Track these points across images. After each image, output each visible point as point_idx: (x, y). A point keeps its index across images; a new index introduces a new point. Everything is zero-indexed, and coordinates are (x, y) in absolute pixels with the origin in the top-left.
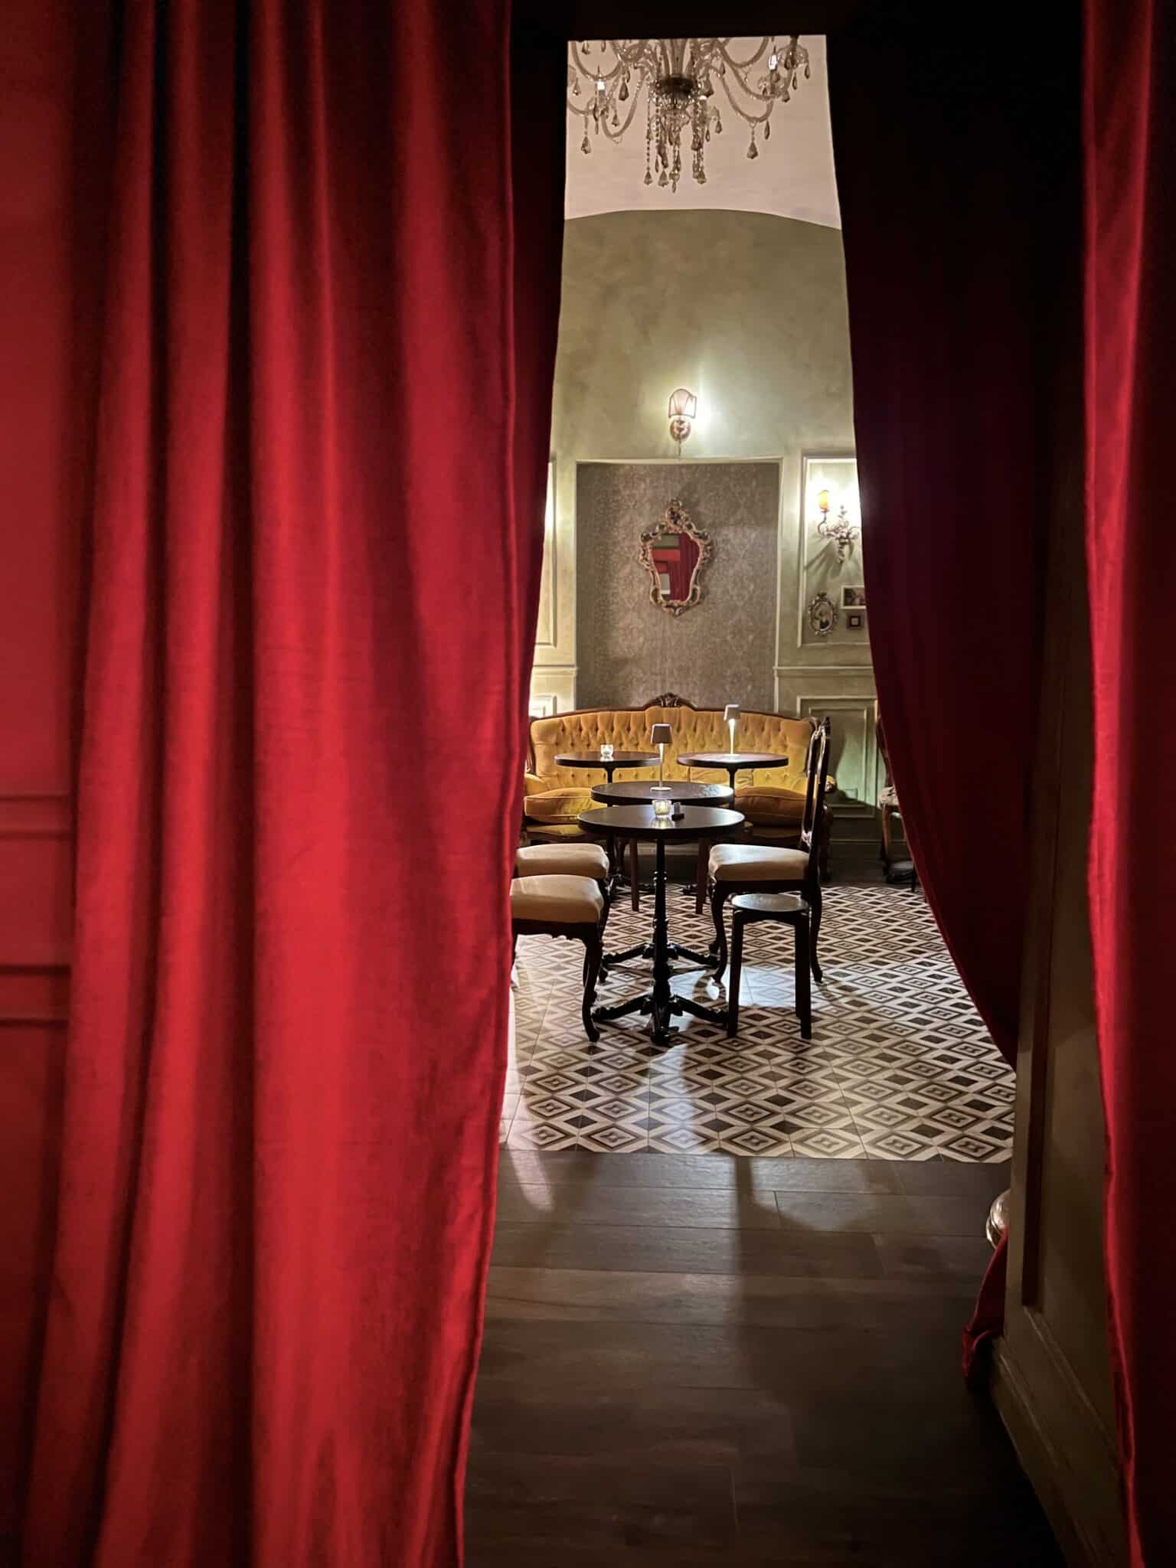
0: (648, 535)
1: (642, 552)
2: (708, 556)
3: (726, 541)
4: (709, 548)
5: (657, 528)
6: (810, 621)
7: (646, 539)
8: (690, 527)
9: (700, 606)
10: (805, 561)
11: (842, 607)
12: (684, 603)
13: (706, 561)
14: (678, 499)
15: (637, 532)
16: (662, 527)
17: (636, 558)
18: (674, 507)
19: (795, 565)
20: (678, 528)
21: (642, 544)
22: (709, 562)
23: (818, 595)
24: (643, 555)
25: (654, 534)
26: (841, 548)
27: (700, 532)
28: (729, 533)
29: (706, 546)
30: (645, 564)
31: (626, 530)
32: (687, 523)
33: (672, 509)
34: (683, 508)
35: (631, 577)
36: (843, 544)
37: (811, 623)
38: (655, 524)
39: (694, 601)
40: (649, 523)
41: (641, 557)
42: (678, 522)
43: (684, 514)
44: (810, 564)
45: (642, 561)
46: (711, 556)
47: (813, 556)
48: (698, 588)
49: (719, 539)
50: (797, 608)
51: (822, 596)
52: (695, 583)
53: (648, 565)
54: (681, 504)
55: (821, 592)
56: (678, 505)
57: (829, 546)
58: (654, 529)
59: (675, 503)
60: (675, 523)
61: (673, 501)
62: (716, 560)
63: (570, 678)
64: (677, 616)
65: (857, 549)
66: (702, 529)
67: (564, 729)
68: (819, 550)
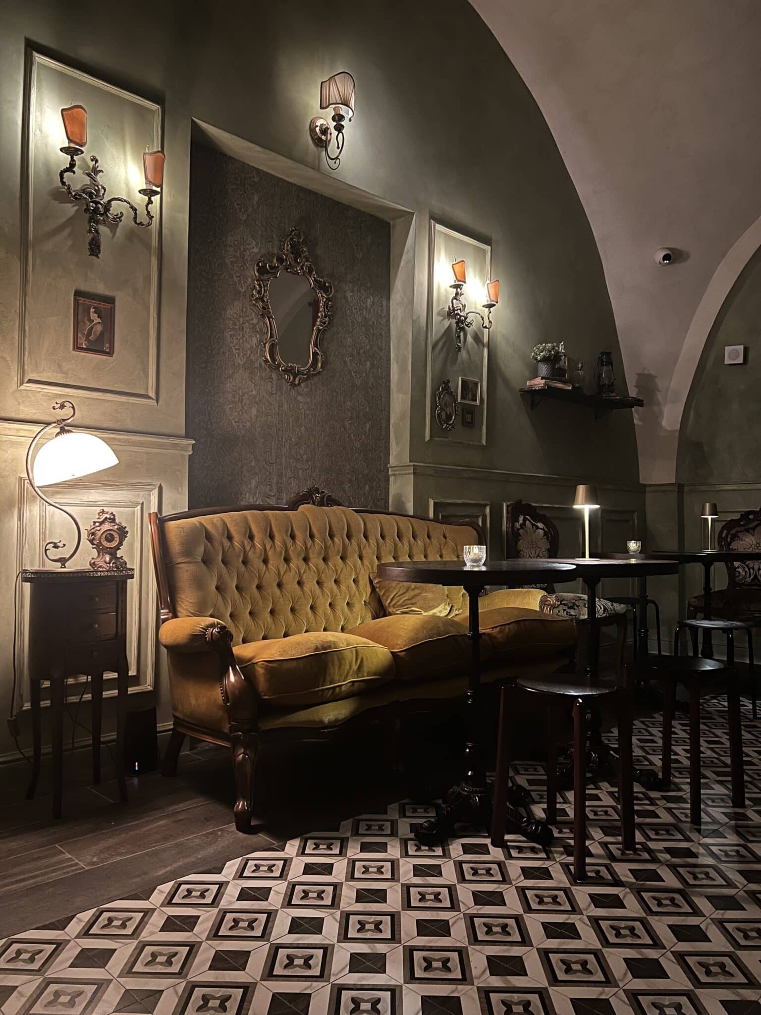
0: (264, 267)
1: (258, 289)
2: (329, 314)
3: (346, 300)
5: (276, 260)
7: (262, 271)
8: (311, 271)
9: (320, 377)
10: (432, 339)
11: (460, 399)
12: (305, 369)
13: (326, 320)
15: (249, 259)
16: (281, 260)
17: (249, 295)
18: (295, 238)
19: (423, 346)
20: (299, 268)
21: (257, 275)
22: (330, 321)
23: (444, 382)
24: (259, 292)
26: (459, 332)
27: (322, 280)
28: (348, 291)
29: (328, 300)
30: (260, 305)
31: (235, 251)
32: (308, 264)
33: (292, 239)
34: (303, 243)
35: (241, 320)
36: (461, 329)
37: (439, 415)
38: (274, 255)
39: (315, 369)
40: (265, 251)
41: (256, 295)
42: (298, 261)
43: (304, 250)
44: (436, 344)
45: (257, 300)
46: (332, 314)
47: (438, 336)
48: (320, 353)
49: (340, 296)
51: (447, 384)
52: (316, 345)
53: (263, 308)
55: (445, 379)
56: (300, 236)
57: (449, 328)
58: (272, 261)
59: (297, 233)
60: (295, 260)
61: (293, 229)
62: (336, 322)
63: (183, 456)
64: (296, 385)
65: (469, 338)
66: (322, 278)
67: (209, 537)
68: (443, 330)
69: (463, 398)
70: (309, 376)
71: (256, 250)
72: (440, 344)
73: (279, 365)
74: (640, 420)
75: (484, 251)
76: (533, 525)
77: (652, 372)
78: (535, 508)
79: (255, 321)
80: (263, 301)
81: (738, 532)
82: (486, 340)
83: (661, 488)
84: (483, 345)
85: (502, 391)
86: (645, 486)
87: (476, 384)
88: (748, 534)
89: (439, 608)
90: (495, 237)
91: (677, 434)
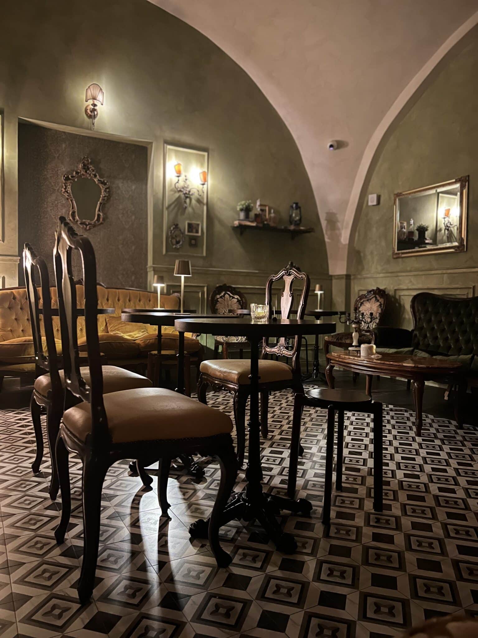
0: (68, 177)
1: (64, 187)
2: (107, 195)
3: (118, 188)
4: (107, 190)
5: (74, 173)
6: (170, 239)
7: (67, 179)
8: (95, 176)
9: (101, 225)
10: (167, 204)
11: (186, 233)
12: (93, 222)
13: (106, 198)
14: (87, 157)
15: (60, 174)
16: (77, 173)
17: (60, 191)
18: (85, 162)
19: (161, 207)
20: (88, 175)
21: (64, 181)
22: (108, 198)
23: (174, 225)
24: (65, 189)
25: (72, 177)
26: (186, 199)
27: (102, 180)
28: (120, 183)
29: (106, 189)
30: (66, 195)
31: (53, 171)
32: (94, 173)
33: (84, 162)
34: (91, 163)
35: (56, 202)
36: (187, 197)
37: (171, 241)
38: (73, 171)
39: (98, 222)
40: (69, 170)
41: (63, 190)
42: (88, 172)
43: (91, 167)
44: (169, 206)
45: (64, 192)
46: (109, 195)
47: (171, 202)
48: (101, 214)
49: (114, 186)
50: (162, 231)
51: (177, 226)
52: (99, 210)
53: (68, 196)
54: (90, 161)
55: (176, 223)
56: (88, 161)
57: (179, 197)
58: (72, 174)
59: (86, 159)
60: (86, 172)
61: (84, 158)
62: (112, 199)
63: (15, 264)
64: (87, 230)
65: (194, 202)
66: (103, 178)
67: (14, 298)
68: (174, 199)
69: (189, 232)
70: (94, 226)
71: (64, 170)
72: (173, 206)
73: (77, 221)
74: (329, 238)
75: (204, 156)
76: (230, 296)
77: (334, 211)
78: (235, 288)
79: (64, 202)
80: (67, 193)
81: (364, 301)
82: (205, 201)
83: (339, 277)
84: (204, 204)
85: (218, 227)
86: (331, 276)
87: (198, 225)
88: (368, 302)
89: (134, 333)
90: (211, 147)
91: (347, 247)
